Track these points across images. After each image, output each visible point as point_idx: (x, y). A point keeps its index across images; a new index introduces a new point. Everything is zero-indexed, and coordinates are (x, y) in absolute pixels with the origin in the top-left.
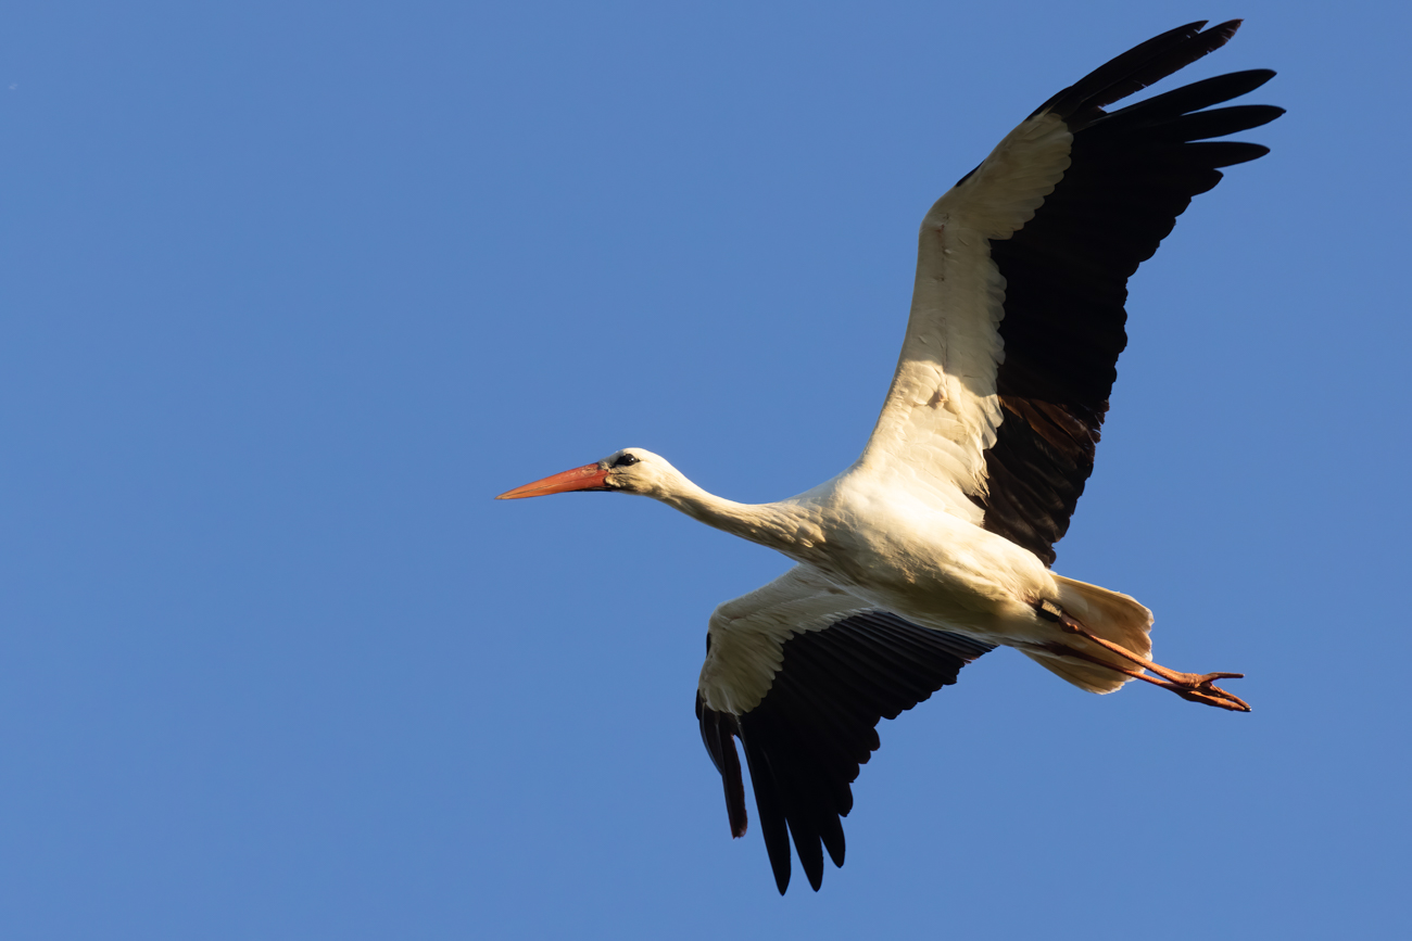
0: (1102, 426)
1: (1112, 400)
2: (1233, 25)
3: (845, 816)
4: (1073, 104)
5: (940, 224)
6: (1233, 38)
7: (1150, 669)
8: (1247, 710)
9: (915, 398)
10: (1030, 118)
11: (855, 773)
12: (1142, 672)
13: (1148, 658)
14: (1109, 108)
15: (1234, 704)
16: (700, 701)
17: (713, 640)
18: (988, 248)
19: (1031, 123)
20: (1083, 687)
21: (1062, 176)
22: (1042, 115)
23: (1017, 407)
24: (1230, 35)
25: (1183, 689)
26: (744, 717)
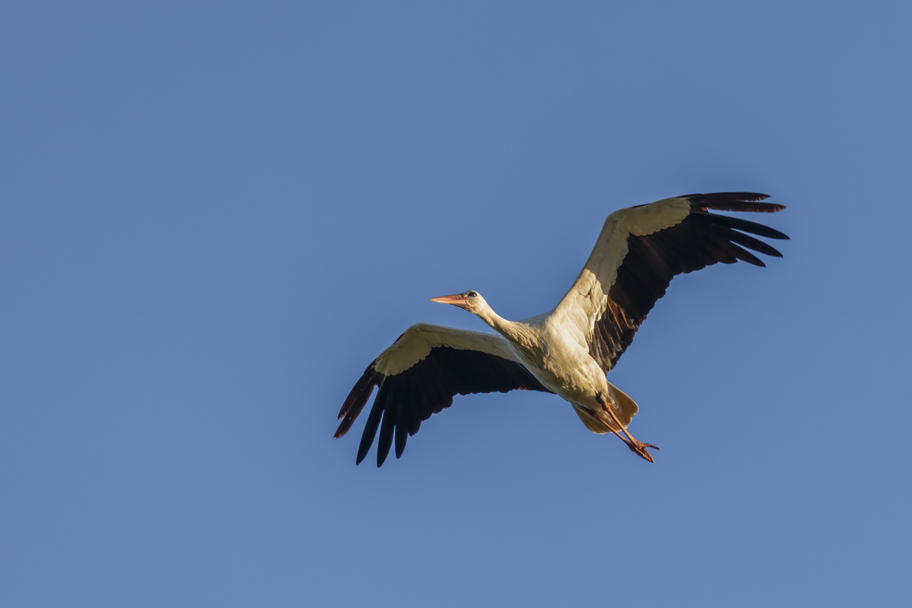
0: (640, 326)
1: (648, 315)
2: (782, 207)
3: (411, 435)
4: (698, 200)
5: (617, 219)
6: (778, 212)
7: (624, 431)
8: (652, 461)
9: (581, 291)
10: (679, 197)
11: (426, 416)
12: (617, 432)
13: (625, 428)
14: (711, 211)
15: (647, 458)
16: (374, 363)
17: (403, 338)
18: (628, 236)
19: (678, 199)
20: (588, 427)
21: (674, 225)
22: (684, 199)
23: (613, 306)
24: (778, 210)
25: (632, 446)
26: (390, 378)
